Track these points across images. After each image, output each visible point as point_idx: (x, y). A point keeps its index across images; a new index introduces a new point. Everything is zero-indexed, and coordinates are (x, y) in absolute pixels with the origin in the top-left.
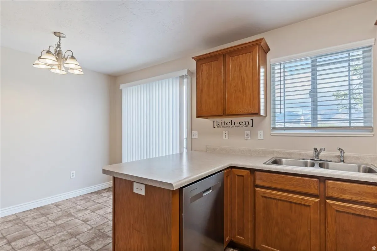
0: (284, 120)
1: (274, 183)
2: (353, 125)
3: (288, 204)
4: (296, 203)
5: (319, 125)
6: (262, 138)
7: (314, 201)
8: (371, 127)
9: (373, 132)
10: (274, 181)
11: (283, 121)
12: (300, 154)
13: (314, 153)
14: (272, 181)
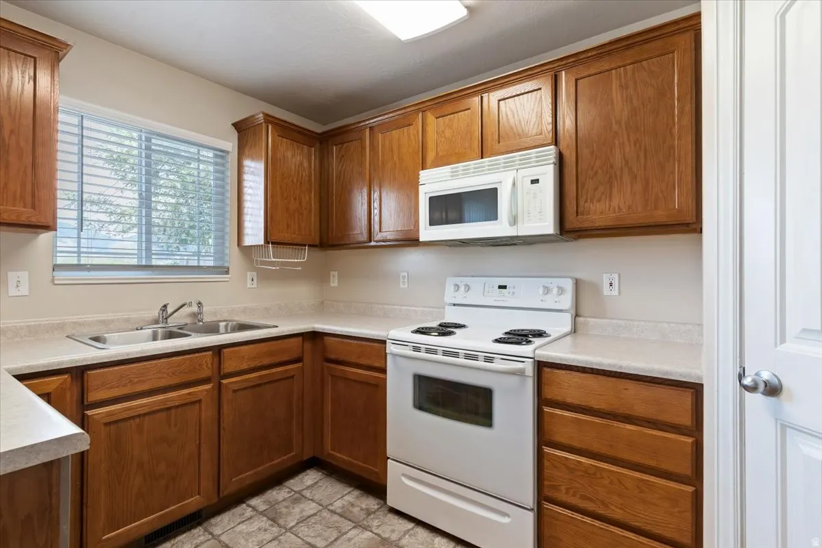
0: (79, 247)
1: (137, 382)
2: (202, 264)
3: (164, 414)
4: (177, 407)
5: (154, 262)
6: (24, 290)
7: (207, 390)
8: (224, 267)
9: (228, 274)
10: (136, 380)
11: (76, 250)
12: (128, 320)
13: (159, 314)
14: (131, 381)
